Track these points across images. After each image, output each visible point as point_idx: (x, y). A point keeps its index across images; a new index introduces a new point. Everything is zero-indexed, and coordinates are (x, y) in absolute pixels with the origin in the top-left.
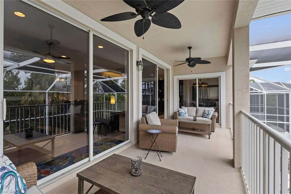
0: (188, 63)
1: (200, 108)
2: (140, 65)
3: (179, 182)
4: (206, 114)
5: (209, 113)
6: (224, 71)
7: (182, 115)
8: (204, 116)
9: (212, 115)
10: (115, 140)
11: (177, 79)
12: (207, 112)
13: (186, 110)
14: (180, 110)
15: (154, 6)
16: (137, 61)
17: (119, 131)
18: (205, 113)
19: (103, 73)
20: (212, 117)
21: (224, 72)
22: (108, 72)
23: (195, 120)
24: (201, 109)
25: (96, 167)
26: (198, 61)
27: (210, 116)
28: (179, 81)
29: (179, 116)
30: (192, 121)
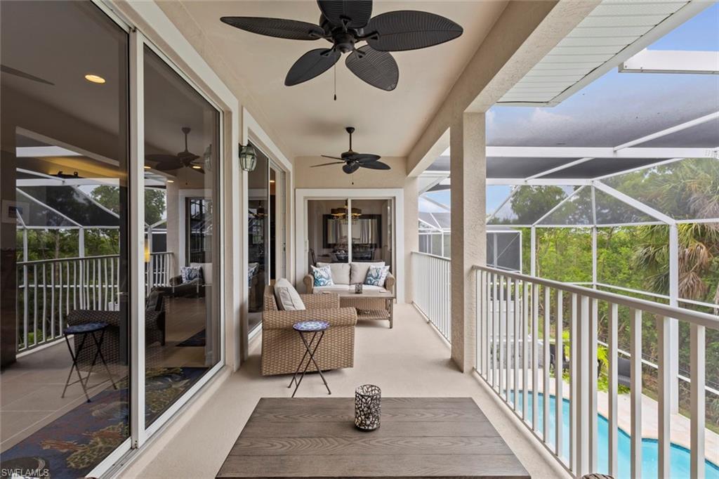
0: (346, 164)
1: (356, 264)
2: (247, 156)
3: (457, 415)
4: (373, 277)
5: (378, 275)
6: (401, 188)
7: (322, 283)
8: (369, 282)
9: (384, 278)
10: (172, 371)
11: (305, 198)
12: (374, 274)
13: (329, 270)
14: (317, 272)
15: (374, 30)
16: (239, 144)
17: (163, 344)
18: (371, 275)
19: (47, 160)
20: (385, 283)
21: (402, 190)
22: (70, 161)
23: (358, 292)
24: (361, 267)
25: (252, 444)
26: (372, 162)
27: (382, 282)
28: (309, 201)
29: (314, 285)
30: (353, 293)
